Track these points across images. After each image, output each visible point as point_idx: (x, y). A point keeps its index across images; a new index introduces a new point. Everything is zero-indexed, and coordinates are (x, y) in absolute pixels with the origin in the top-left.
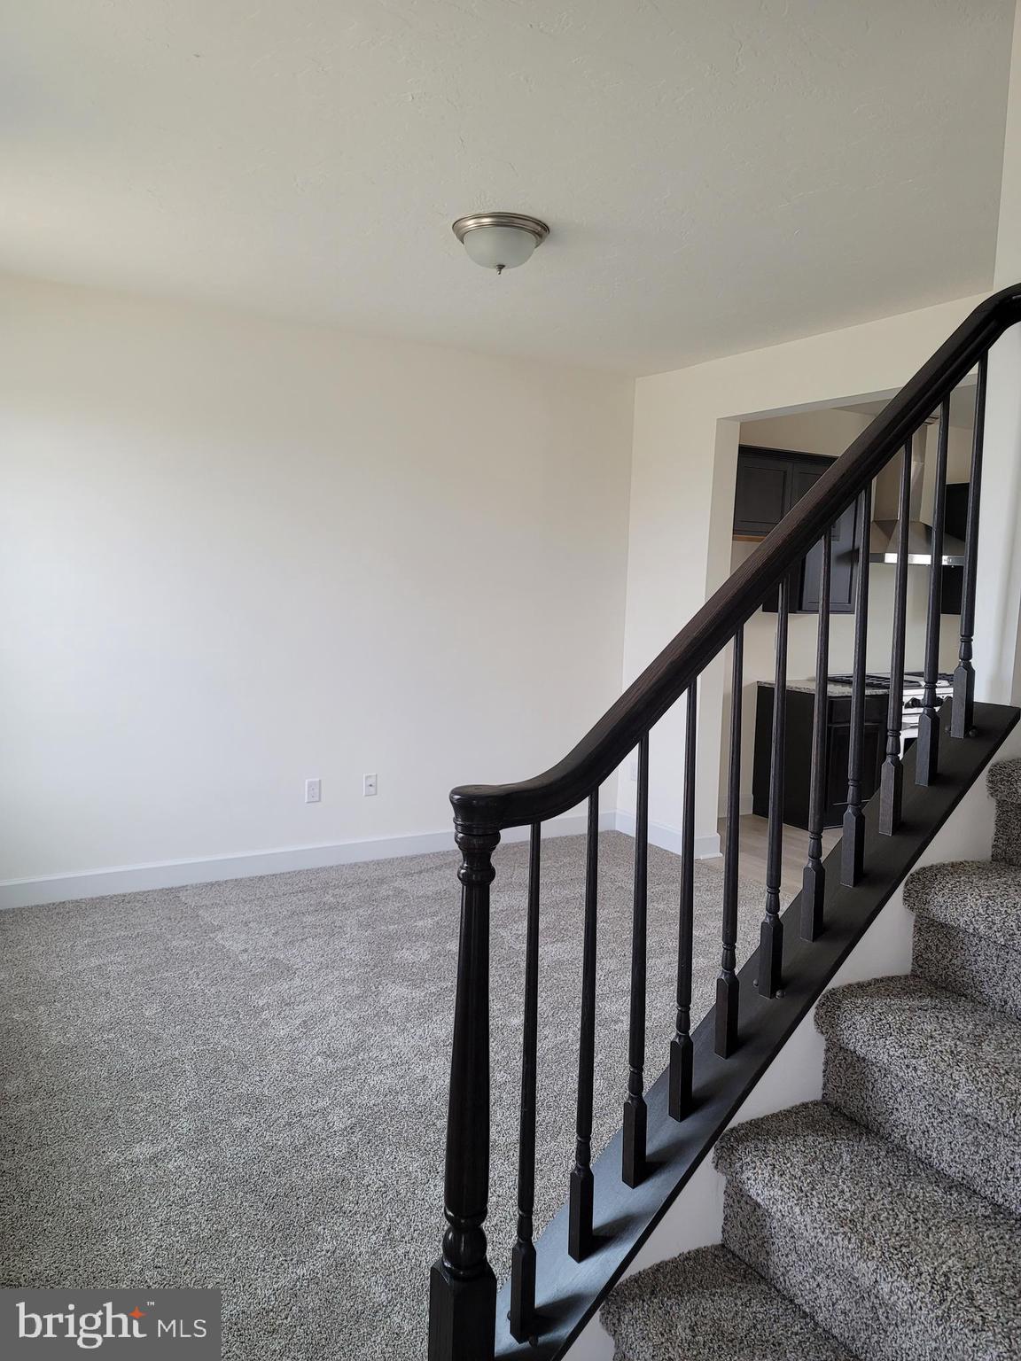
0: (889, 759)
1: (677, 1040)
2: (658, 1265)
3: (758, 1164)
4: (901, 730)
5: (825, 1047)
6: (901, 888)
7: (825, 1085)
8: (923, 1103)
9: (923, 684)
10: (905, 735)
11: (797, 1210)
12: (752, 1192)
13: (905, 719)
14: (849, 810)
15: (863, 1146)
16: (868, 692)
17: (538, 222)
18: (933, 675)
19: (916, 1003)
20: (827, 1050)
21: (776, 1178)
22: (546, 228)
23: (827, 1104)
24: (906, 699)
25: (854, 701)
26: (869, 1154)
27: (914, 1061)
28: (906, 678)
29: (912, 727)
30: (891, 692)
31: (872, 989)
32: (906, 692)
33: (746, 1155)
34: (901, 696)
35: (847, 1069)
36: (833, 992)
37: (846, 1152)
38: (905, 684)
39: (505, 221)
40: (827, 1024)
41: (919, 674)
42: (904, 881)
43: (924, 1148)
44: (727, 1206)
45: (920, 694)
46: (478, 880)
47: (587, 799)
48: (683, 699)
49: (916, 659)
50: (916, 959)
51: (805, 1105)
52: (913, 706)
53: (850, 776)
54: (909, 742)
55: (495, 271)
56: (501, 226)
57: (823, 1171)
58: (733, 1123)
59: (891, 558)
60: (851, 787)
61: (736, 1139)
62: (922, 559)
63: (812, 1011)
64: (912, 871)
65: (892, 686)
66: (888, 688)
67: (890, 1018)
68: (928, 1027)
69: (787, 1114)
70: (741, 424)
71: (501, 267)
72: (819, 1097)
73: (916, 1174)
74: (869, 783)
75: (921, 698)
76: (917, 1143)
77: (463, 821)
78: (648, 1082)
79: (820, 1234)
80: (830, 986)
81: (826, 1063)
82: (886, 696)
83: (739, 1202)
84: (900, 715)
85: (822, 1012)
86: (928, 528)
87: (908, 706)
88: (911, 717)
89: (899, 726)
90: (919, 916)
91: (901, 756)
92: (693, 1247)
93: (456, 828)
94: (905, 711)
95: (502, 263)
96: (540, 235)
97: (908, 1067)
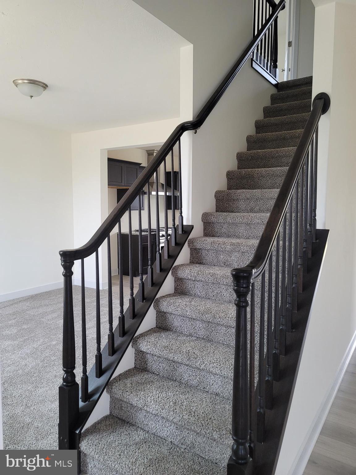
0: (158, 253)
1: (120, 316)
2: (120, 375)
3: (143, 342)
4: (160, 244)
5: (156, 313)
6: (171, 271)
7: (156, 323)
8: (180, 319)
9: (164, 230)
10: (161, 245)
11: (154, 349)
12: (142, 349)
13: (161, 241)
14: (149, 267)
15: (167, 333)
16: (152, 233)
17: (44, 84)
18: (167, 228)
19: (176, 297)
20: (157, 314)
21: (148, 343)
22: (47, 86)
23: (158, 327)
24: (161, 235)
25: (149, 235)
26: (169, 334)
27: (177, 309)
28: (160, 229)
29: (163, 243)
30: (157, 233)
31: (166, 296)
32: (160, 233)
33: (140, 341)
34: (159, 234)
35: (162, 317)
36: (157, 299)
37: (163, 335)
38: (160, 230)
39: (33, 82)
40: (157, 307)
41: (163, 228)
42: (171, 270)
43: (181, 330)
44: (135, 357)
45: (164, 233)
46: (68, 275)
47: (95, 252)
48: (117, 224)
49: (162, 224)
50: (175, 289)
51: (152, 329)
52: (162, 237)
53: (149, 258)
54: (162, 247)
55: (30, 98)
56: (30, 83)
57: (159, 339)
58: (136, 335)
59: (154, 193)
60: (149, 261)
61: (137, 338)
62: (161, 193)
63: (153, 304)
64: (173, 267)
65: (157, 231)
66: (156, 232)
67: (171, 301)
68: (180, 301)
69: (148, 331)
70: (108, 151)
71: (32, 97)
72: (155, 327)
73: (179, 336)
74: (153, 260)
75: (164, 234)
76: (179, 329)
77: (64, 258)
78: (102, 347)
79: (160, 352)
80: (156, 298)
81: (157, 317)
82: (155, 234)
83: (138, 354)
84: (159, 240)
85: (155, 304)
86: (163, 185)
87: (161, 237)
88: (163, 240)
89: (159, 243)
90: (175, 278)
91: (160, 251)
92: (128, 369)
93: (61, 261)
94: (161, 238)
95: (31, 95)
96: (45, 88)
97: (176, 311)
